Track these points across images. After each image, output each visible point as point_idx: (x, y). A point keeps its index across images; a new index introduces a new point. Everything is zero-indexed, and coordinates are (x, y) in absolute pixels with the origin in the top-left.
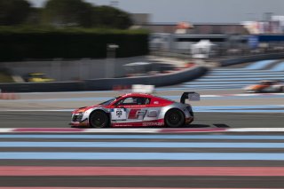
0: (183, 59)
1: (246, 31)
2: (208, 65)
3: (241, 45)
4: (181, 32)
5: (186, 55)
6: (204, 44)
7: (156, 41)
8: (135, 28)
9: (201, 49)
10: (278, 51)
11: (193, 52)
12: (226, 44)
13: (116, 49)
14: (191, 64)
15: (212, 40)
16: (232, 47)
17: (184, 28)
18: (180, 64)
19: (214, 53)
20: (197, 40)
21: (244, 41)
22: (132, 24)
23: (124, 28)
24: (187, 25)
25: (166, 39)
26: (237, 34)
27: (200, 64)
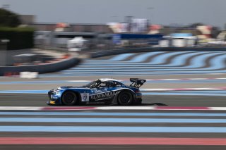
0: (61, 51)
1: (111, 31)
2: (81, 57)
3: (107, 41)
4: (59, 30)
5: (63, 48)
6: (78, 40)
7: (40, 37)
8: (22, 27)
9: (75, 44)
10: (135, 46)
11: (69, 46)
12: (95, 40)
13: (8, 43)
14: (67, 56)
15: (84, 37)
16: (100, 43)
17: (61, 27)
18: (58, 55)
19: (85, 47)
20: (73, 37)
21: (110, 38)
22: (20, 24)
23: (14, 26)
24: (64, 25)
25: (48, 36)
26: (104, 33)
27: (74, 56)
